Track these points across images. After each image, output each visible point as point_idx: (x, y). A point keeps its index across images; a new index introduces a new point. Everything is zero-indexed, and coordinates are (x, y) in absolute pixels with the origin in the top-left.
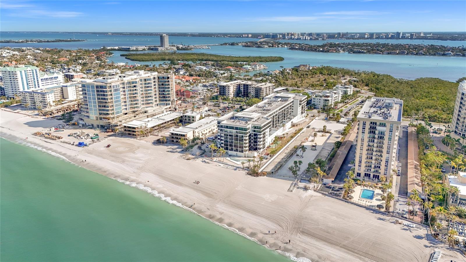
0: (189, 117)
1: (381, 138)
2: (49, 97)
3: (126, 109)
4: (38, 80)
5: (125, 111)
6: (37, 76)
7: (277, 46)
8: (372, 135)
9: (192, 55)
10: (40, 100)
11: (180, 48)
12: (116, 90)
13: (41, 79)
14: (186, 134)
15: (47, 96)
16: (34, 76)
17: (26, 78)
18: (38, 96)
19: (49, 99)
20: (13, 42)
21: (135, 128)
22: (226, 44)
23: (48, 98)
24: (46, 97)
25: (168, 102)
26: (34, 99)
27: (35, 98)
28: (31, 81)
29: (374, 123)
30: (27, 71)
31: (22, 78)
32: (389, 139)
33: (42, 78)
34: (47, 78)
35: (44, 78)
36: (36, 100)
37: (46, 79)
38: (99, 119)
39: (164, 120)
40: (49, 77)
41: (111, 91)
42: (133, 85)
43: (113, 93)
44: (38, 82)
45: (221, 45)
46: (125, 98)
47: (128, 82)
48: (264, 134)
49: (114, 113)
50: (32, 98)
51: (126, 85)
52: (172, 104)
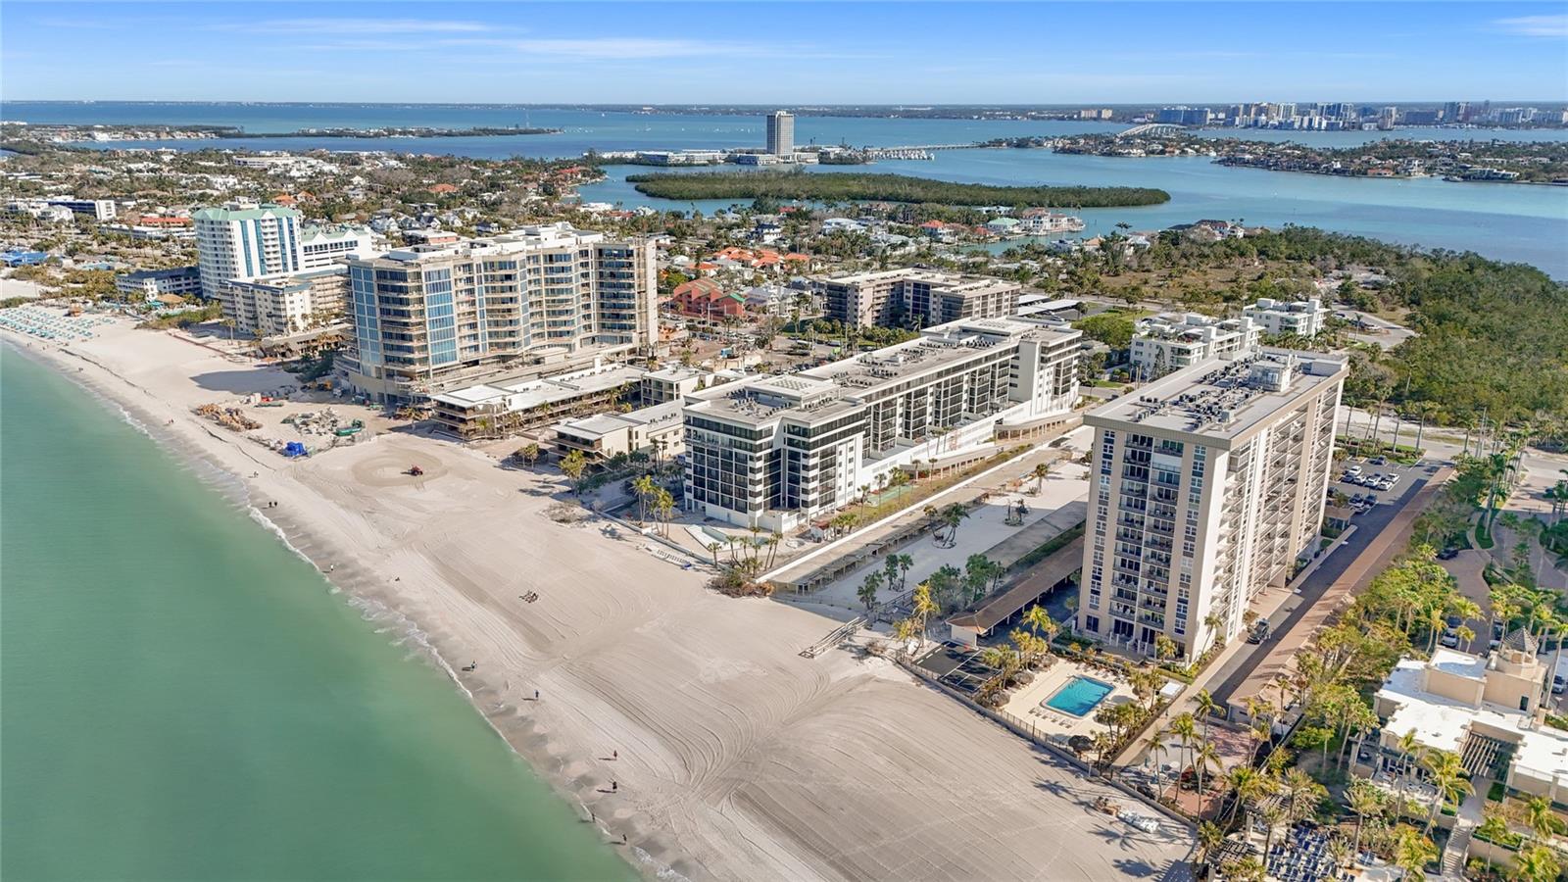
0: (659, 384)
1: (1168, 496)
2: (292, 302)
3: (476, 348)
4: (294, 251)
5: (472, 356)
6: (292, 238)
7: (1177, 152)
8: (1137, 485)
9: (854, 179)
10: (268, 311)
11: (832, 156)
12: (435, 288)
13: (305, 248)
14: (598, 437)
15: (288, 298)
16: (282, 239)
17: (259, 242)
18: (266, 297)
19: (293, 309)
20: (351, 135)
21: (463, 410)
22: (999, 143)
23: (289, 306)
24: (284, 302)
25: (625, 333)
26: (254, 305)
27: (258, 303)
28: (275, 252)
29: (1143, 438)
30: (264, 221)
31: (246, 243)
32: (1191, 500)
33: (307, 244)
34: (323, 243)
35: (312, 243)
36: (259, 310)
37: (322, 248)
38: (384, 376)
39: (577, 388)
40: (329, 242)
41: (419, 289)
42: (501, 272)
43: (425, 294)
44: (294, 257)
45: (983, 146)
46: (474, 313)
47: (485, 264)
48: (824, 455)
49: (427, 358)
50: (250, 302)
51: (479, 271)
52: (641, 340)
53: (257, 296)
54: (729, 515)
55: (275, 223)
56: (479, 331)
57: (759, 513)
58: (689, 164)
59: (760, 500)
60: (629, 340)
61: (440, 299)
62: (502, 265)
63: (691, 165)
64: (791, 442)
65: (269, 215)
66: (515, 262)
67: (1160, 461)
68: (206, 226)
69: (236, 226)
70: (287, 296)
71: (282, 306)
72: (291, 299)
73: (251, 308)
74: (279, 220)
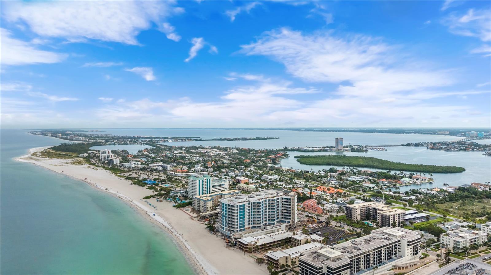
0: (296, 240)
4: (210, 187)
5: (248, 226)
6: (210, 184)
10: (202, 205)
11: (355, 149)
12: (241, 209)
14: (278, 258)
16: (207, 184)
17: (202, 185)
18: (202, 202)
21: (245, 244)
25: (288, 220)
28: (205, 187)
35: (214, 185)
39: (274, 239)
40: (218, 184)
41: (237, 209)
42: (257, 205)
46: (250, 215)
47: (253, 202)
50: (199, 203)
56: (251, 219)
61: (242, 212)
65: (205, 178)
66: (260, 202)
69: (198, 181)
71: (206, 205)
72: (208, 203)
74: (207, 180)
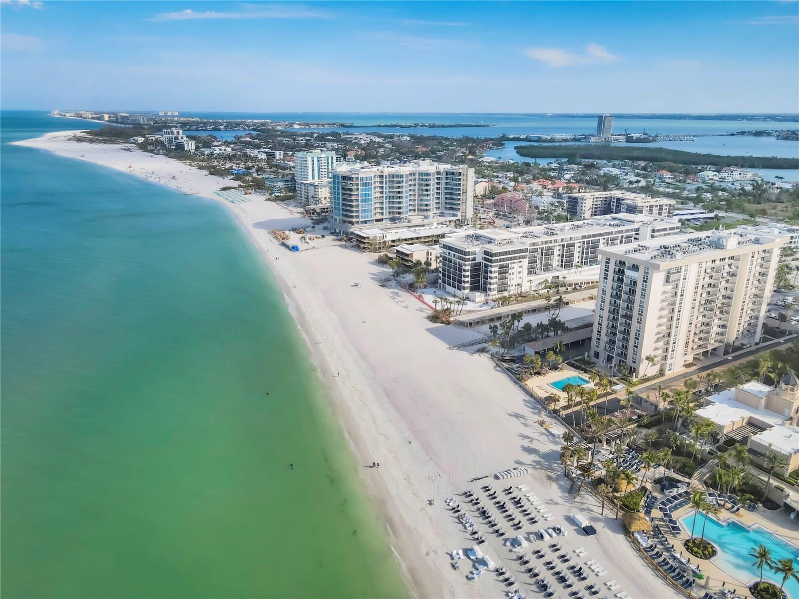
2: (321, 192)
3: (382, 213)
5: (379, 217)
8: (617, 284)
12: (365, 184)
14: (412, 252)
16: (328, 166)
17: (318, 167)
18: (312, 189)
19: (321, 194)
21: (364, 238)
25: (454, 212)
26: (308, 192)
27: (309, 191)
29: (623, 263)
30: (321, 158)
31: (313, 167)
38: (341, 222)
39: (419, 234)
41: (357, 185)
42: (395, 179)
43: (360, 188)
46: (382, 197)
47: (389, 175)
48: (501, 267)
49: (358, 216)
50: (306, 191)
51: (386, 178)
52: (462, 216)
53: (309, 188)
54: (455, 291)
55: (326, 159)
56: (384, 206)
57: (467, 291)
58: (553, 140)
59: (468, 285)
60: (456, 215)
61: (366, 190)
62: (397, 176)
63: (553, 141)
64: (485, 259)
65: (323, 155)
66: (403, 175)
67: (629, 273)
68: (299, 159)
69: (310, 160)
70: (319, 189)
71: (317, 193)
72: (321, 190)
73: (306, 194)
74: (328, 157)
